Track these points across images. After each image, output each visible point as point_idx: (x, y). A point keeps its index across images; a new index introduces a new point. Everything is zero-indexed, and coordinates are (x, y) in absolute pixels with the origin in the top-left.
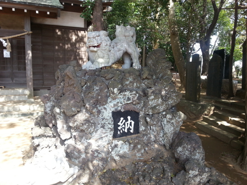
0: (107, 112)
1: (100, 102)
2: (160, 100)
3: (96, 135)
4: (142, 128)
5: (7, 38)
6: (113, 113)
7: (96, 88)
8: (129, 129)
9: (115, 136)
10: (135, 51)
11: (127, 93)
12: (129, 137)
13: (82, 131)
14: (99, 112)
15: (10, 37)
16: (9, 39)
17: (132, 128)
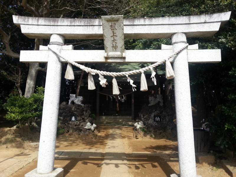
0: (153, 115)
1: (151, 113)
2: (166, 113)
3: (150, 120)
4: (162, 120)
5: (125, 94)
6: (154, 116)
7: (150, 110)
8: (158, 120)
9: (154, 121)
10: (161, 101)
11: (157, 111)
12: (158, 122)
13: (147, 119)
14: (151, 115)
15: (126, 94)
16: (126, 95)
17: (159, 120)
